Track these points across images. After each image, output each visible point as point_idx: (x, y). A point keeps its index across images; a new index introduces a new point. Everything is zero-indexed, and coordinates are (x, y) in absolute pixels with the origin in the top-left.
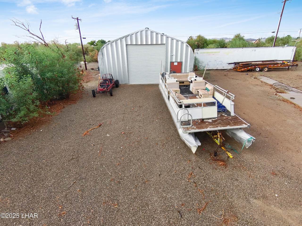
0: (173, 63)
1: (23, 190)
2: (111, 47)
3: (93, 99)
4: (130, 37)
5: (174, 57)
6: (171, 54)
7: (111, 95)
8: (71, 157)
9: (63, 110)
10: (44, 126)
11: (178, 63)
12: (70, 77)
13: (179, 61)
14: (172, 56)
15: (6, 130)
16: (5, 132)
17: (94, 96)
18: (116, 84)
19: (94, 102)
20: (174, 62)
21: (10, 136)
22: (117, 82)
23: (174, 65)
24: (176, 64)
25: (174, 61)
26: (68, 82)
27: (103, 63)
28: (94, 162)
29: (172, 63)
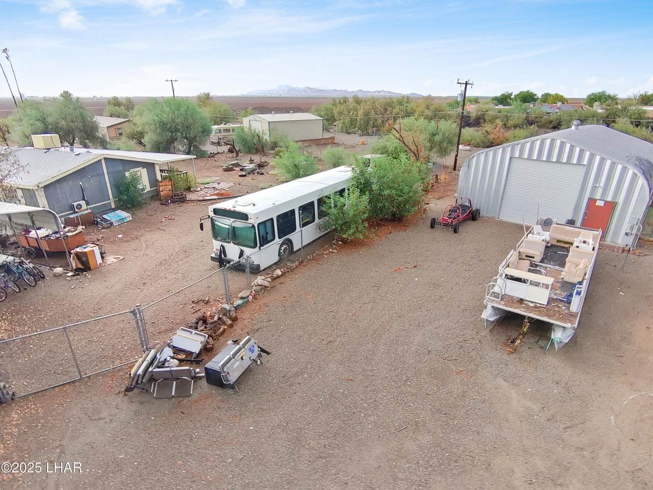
0: (595, 200)
1: (337, 292)
2: (485, 158)
3: (429, 230)
4: (521, 146)
5: (600, 191)
6: (595, 185)
7: (455, 231)
8: (374, 285)
9: (389, 236)
10: (364, 249)
11: (606, 202)
12: (411, 197)
13: (609, 199)
14: (594, 188)
15: (334, 242)
16: (334, 244)
17: (432, 227)
18: (474, 216)
19: (427, 235)
20: (597, 200)
21: (336, 249)
22: (478, 211)
23: (597, 204)
24: (600, 203)
25: (598, 197)
26: (406, 201)
27: (466, 179)
28: (390, 295)
29: (592, 201)
